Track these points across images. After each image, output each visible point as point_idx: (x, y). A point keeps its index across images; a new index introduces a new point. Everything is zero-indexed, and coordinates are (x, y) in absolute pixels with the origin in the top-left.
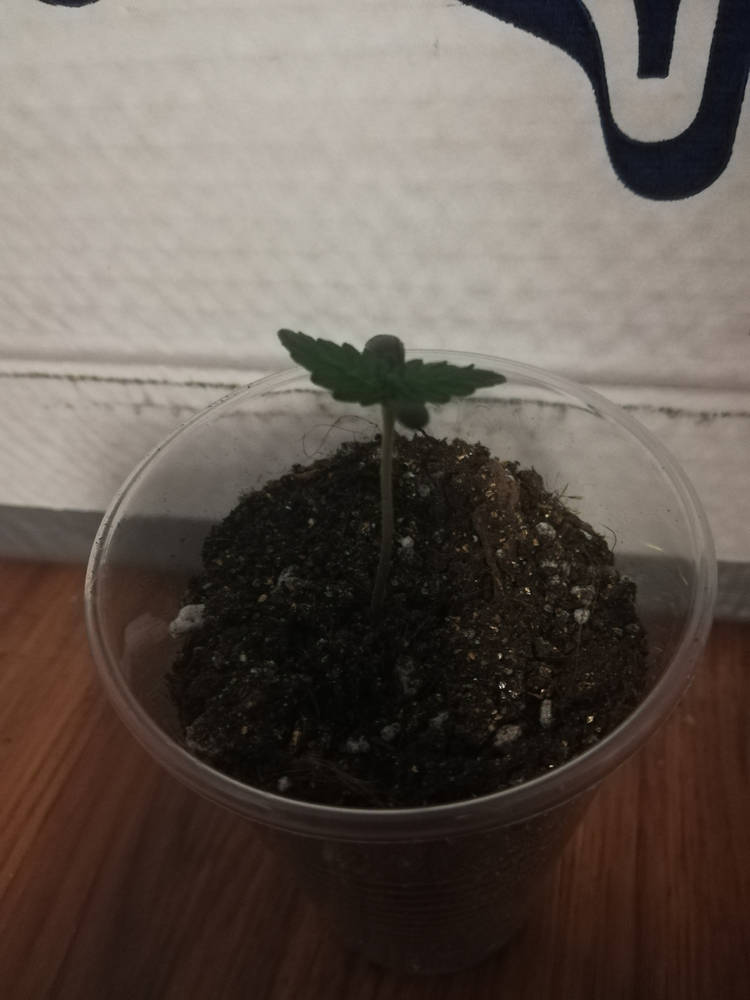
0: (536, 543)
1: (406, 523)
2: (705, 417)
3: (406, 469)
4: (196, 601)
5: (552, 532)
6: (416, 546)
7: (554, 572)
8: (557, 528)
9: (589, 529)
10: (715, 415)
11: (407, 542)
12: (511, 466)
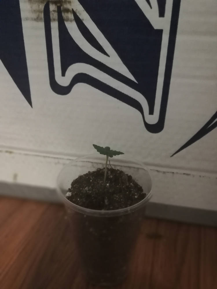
0: (130, 186)
1: (108, 182)
2: (164, 173)
3: (108, 173)
4: (70, 192)
5: (133, 185)
6: (109, 185)
7: (132, 191)
8: (134, 184)
9: (139, 186)
10: (166, 172)
11: (108, 184)
12: (127, 175)
